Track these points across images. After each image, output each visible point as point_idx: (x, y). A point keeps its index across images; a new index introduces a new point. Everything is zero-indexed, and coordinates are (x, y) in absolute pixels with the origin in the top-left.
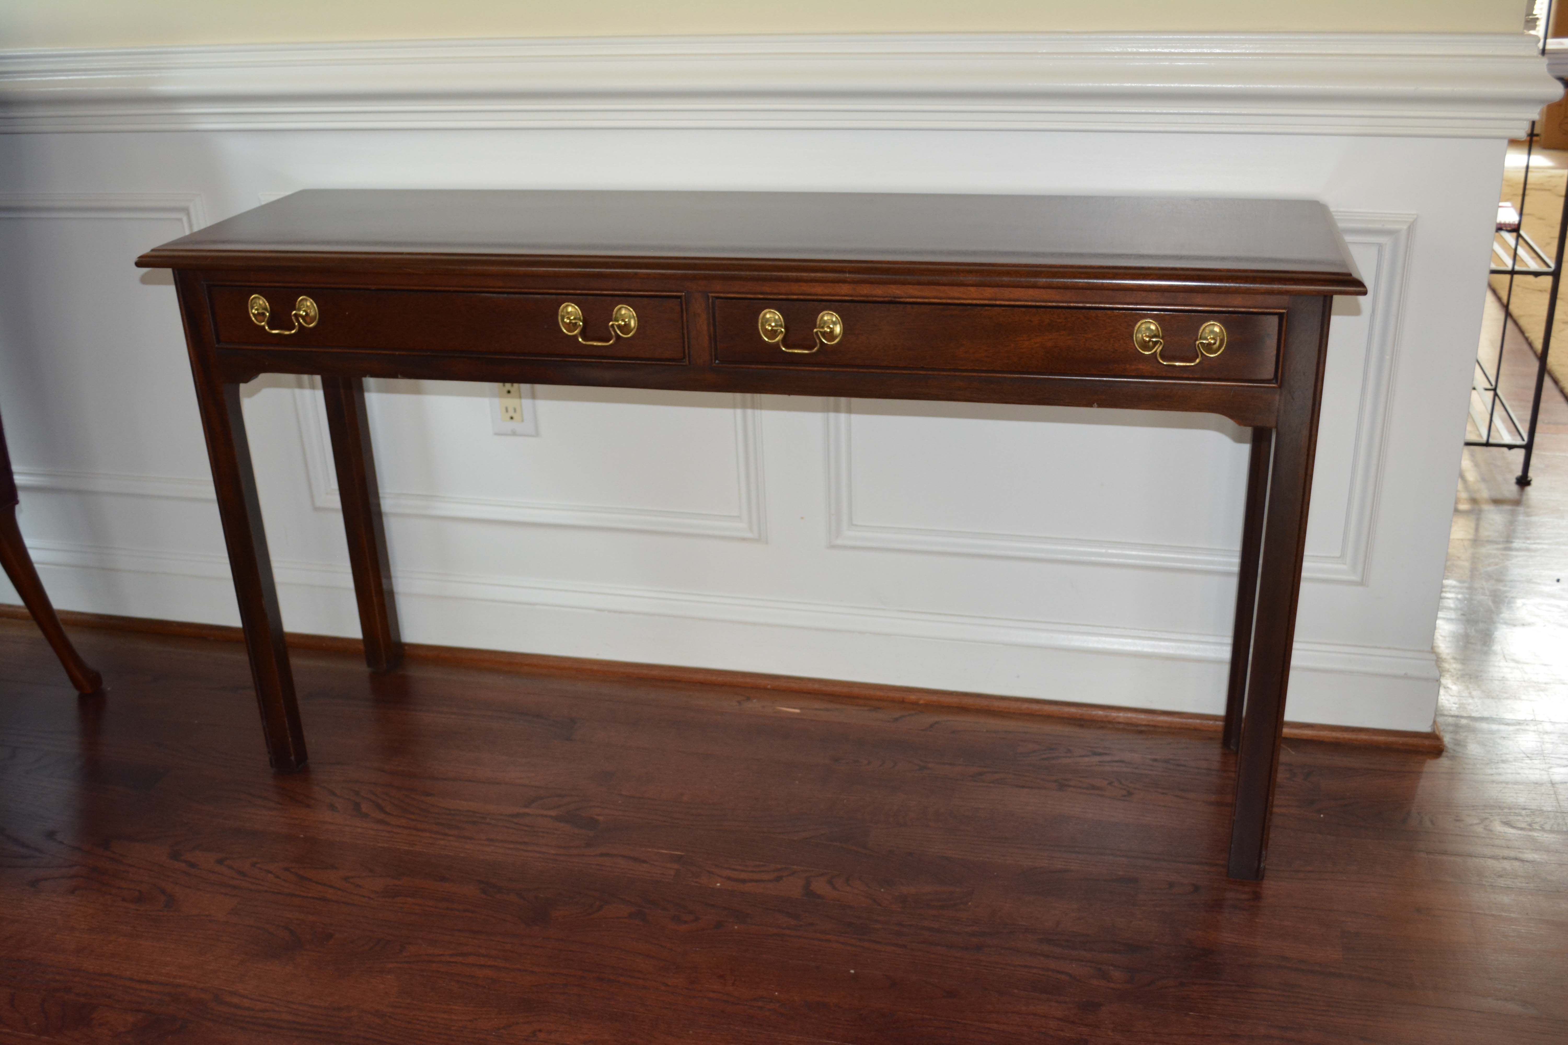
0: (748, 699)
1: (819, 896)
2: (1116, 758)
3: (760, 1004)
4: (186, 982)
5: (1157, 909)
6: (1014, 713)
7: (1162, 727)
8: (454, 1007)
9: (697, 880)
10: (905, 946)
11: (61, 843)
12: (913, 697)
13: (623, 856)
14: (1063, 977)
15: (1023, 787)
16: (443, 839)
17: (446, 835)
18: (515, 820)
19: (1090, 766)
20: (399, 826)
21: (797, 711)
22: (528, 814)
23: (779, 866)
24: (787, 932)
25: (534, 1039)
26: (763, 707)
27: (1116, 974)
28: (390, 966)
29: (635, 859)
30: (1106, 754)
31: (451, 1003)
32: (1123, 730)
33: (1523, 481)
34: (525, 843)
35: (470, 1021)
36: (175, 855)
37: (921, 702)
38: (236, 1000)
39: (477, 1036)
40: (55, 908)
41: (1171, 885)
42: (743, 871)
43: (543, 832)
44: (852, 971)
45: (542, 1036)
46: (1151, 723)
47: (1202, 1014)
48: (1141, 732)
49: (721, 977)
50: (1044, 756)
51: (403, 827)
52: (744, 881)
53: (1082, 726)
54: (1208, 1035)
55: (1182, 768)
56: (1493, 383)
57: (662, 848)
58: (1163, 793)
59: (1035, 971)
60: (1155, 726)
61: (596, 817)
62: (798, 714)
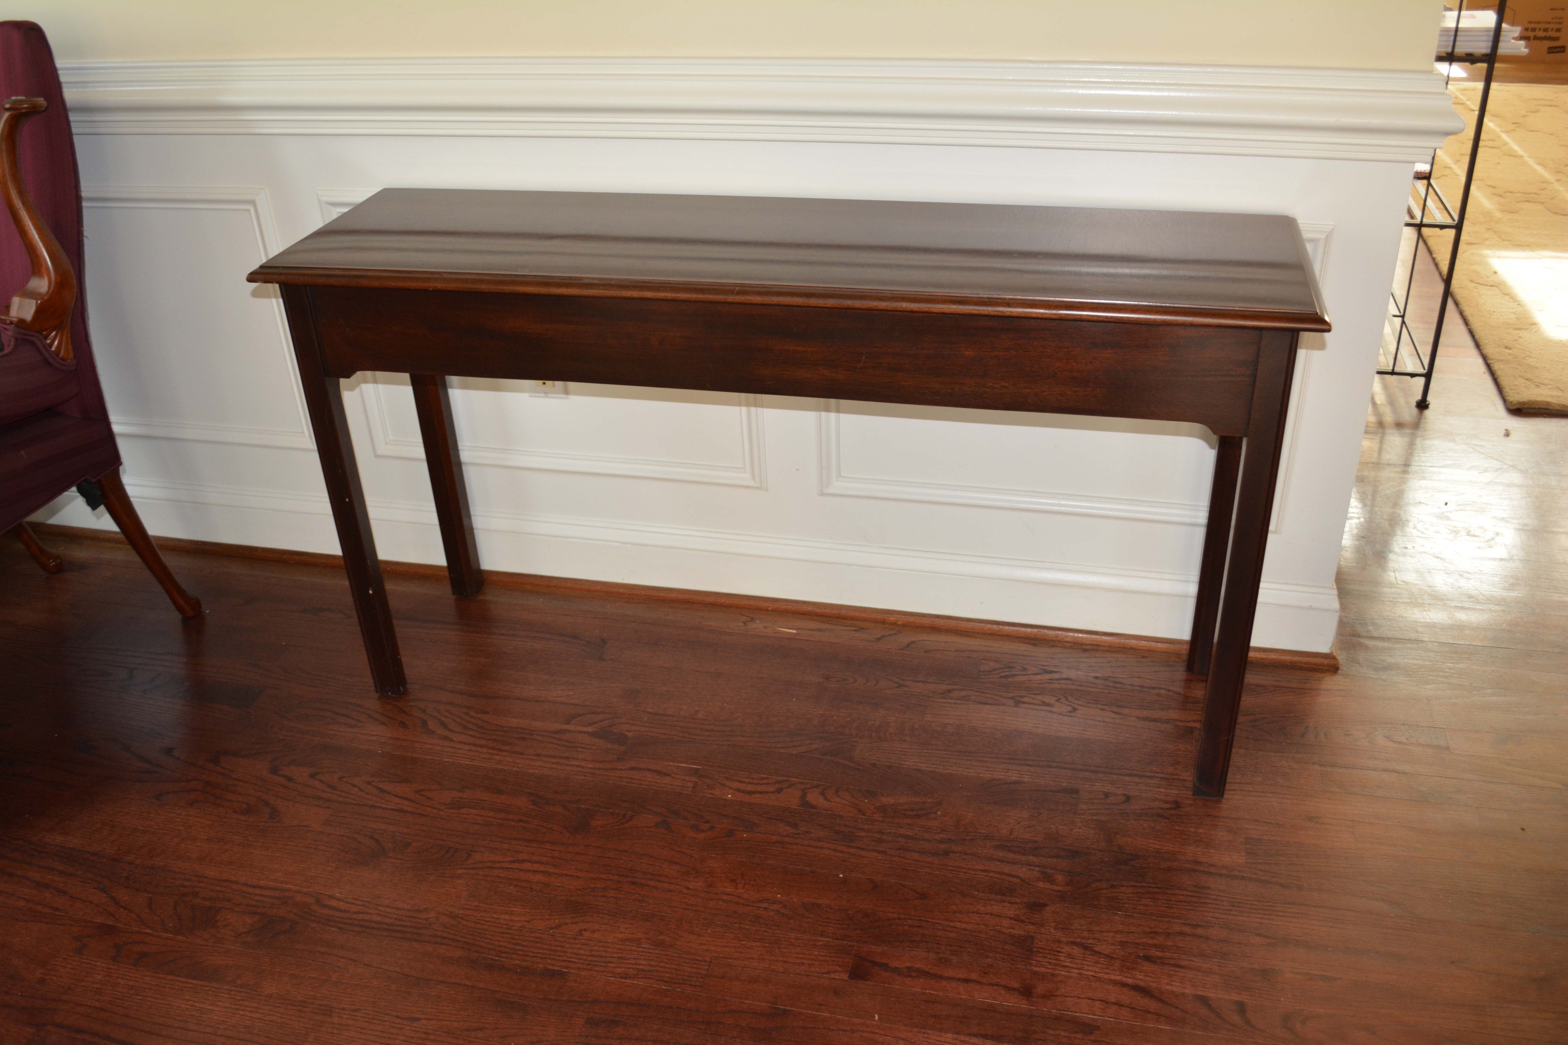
0: (752, 619)
1: (814, 807)
2: (1064, 676)
3: (766, 905)
4: (291, 886)
5: (1095, 818)
6: (978, 633)
7: (1104, 646)
8: (514, 909)
9: (712, 792)
10: (884, 852)
11: (178, 759)
12: (892, 619)
13: (649, 770)
14: (1015, 880)
15: (985, 704)
16: (497, 755)
17: (501, 750)
18: (558, 736)
19: (1042, 684)
20: (461, 742)
21: (794, 631)
22: (569, 731)
23: (780, 778)
24: (787, 840)
25: (581, 938)
26: (765, 627)
27: (1060, 878)
28: (460, 871)
29: (659, 772)
30: (1055, 672)
31: (511, 906)
32: (1071, 648)
33: (1422, 405)
34: (567, 758)
35: (528, 921)
36: (274, 771)
37: (900, 623)
38: (334, 903)
39: (534, 935)
40: (178, 820)
41: (1107, 795)
42: (749, 783)
43: (582, 748)
44: (841, 876)
45: (587, 934)
46: (1095, 643)
47: (1128, 914)
48: (1086, 650)
49: (732, 881)
50: (1003, 674)
51: (465, 743)
52: (750, 793)
53: (1035, 645)
54: (1133, 933)
55: (1119, 685)
56: (1402, 311)
57: (681, 762)
58: (1102, 709)
59: (992, 874)
60: (1097, 645)
61: (627, 733)
62: (795, 634)
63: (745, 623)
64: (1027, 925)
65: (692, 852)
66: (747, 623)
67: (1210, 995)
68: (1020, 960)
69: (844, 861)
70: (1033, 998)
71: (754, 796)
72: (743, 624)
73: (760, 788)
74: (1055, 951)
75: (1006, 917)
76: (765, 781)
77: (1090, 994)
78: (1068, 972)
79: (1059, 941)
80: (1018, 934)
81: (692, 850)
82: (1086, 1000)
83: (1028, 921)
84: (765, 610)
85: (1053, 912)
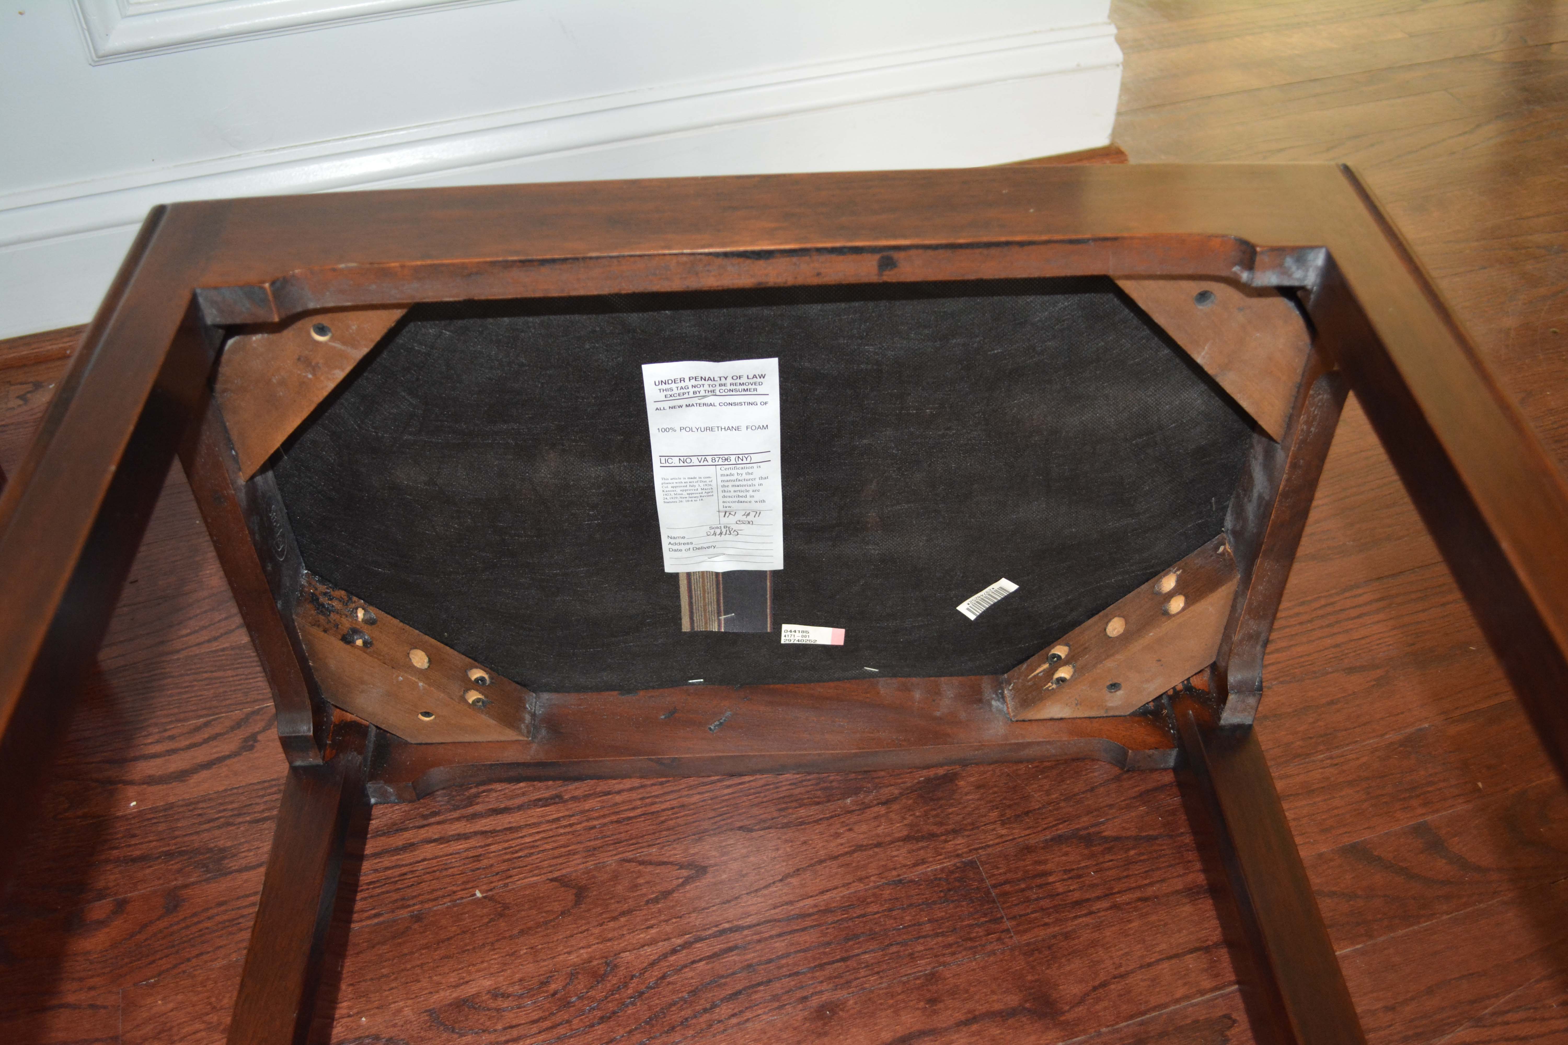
63: (22, 397)
64: (946, 841)
65: (93, 993)
66: (29, 395)
67: (1367, 836)
68: (981, 931)
69: (477, 859)
70: (1063, 1013)
71: (195, 778)
72: (20, 402)
73: (201, 755)
74: (1035, 877)
75: (892, 842)
76: (206, 734)
77: (1163, 946)
78: (1090, 913)
79: (1028, 849)
80: (942, 870)
81: (91, 988)
82: (1166, 965)
83: (942, 829)
84: (59, 359)
85: (978, 787)
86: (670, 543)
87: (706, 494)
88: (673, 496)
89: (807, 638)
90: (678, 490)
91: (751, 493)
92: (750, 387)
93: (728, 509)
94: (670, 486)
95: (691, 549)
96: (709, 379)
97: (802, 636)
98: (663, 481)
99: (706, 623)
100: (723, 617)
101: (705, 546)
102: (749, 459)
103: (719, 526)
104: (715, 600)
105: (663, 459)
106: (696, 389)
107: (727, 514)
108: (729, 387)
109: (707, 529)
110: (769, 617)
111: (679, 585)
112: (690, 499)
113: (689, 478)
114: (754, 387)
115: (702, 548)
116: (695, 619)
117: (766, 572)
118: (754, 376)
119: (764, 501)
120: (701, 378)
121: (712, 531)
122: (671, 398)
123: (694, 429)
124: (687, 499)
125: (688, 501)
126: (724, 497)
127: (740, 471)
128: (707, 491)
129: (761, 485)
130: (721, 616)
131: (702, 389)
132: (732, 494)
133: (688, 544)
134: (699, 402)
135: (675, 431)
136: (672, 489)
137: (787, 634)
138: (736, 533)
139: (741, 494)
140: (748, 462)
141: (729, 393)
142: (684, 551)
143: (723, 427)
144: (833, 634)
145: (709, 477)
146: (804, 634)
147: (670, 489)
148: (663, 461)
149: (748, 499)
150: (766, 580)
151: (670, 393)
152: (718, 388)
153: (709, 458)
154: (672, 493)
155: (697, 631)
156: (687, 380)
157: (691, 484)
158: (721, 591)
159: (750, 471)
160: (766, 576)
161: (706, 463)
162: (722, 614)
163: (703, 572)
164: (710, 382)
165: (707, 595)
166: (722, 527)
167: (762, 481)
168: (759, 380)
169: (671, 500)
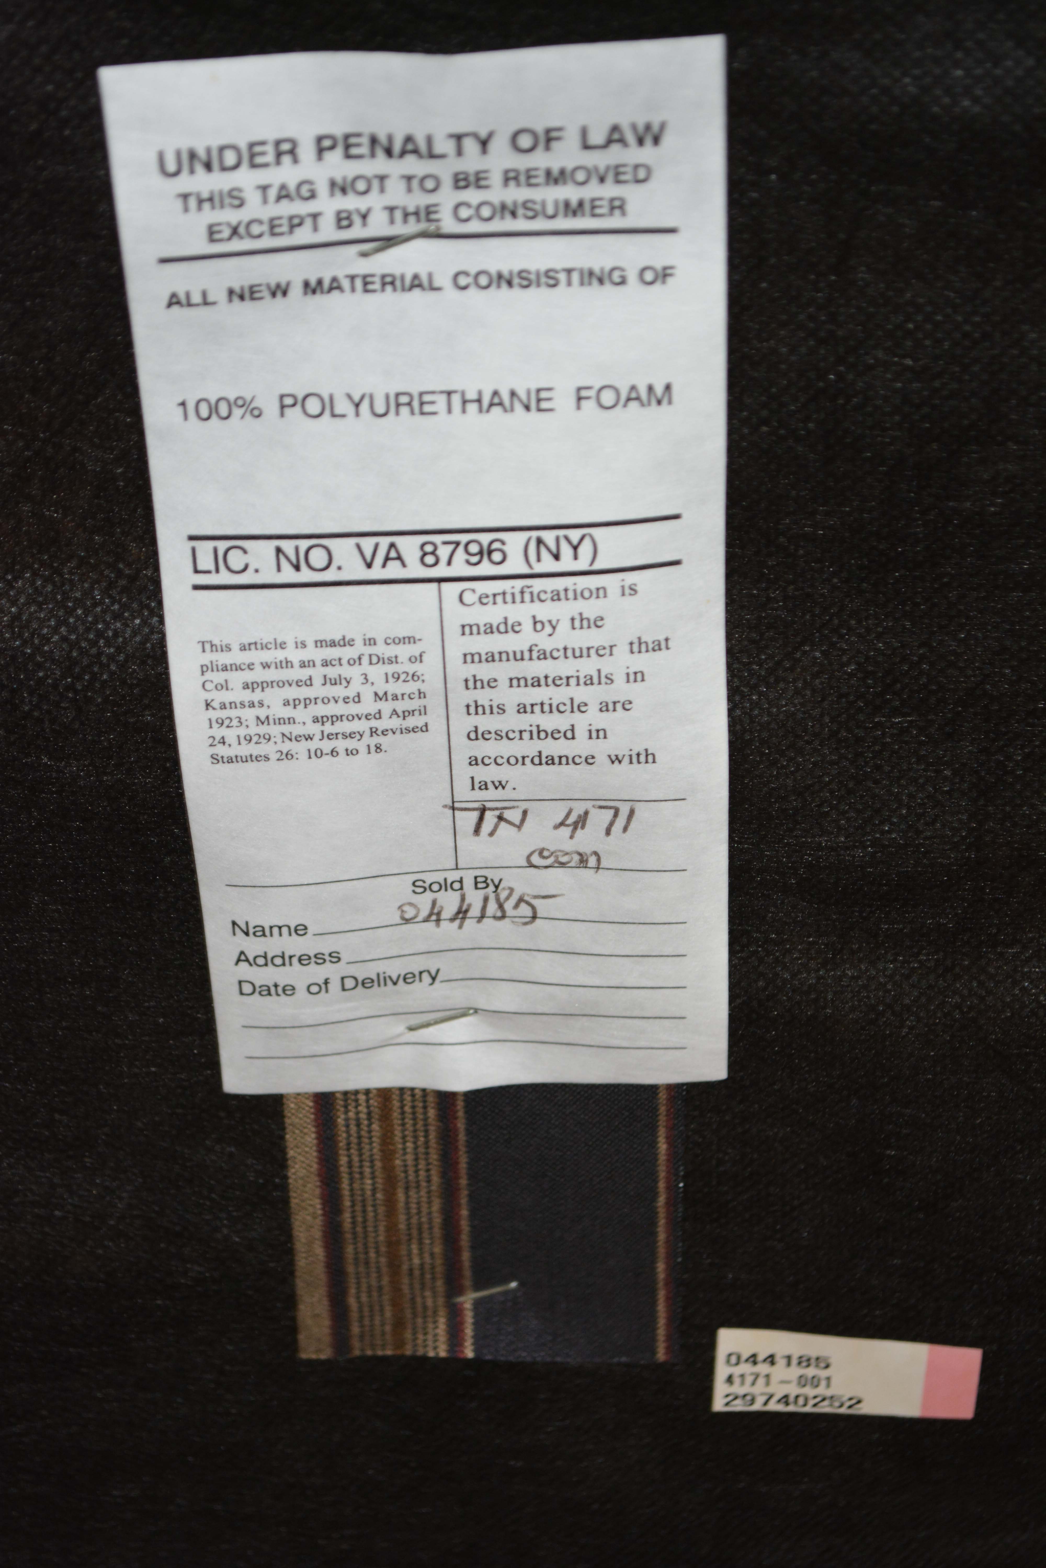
86: (242, 958)
87: (395, 723)
88: (254, 730)
89: (821, 1390)
90: (274, 699)
91: (594, 718)
92: (593, 190)
93: (492, 794)
94: (236, 679)
95: (335, 985)
96: (410, 147)
97: (802, 1381)
98: (208, 657)
99: (399, 1324)
100: (468, 1300)
101: (394, 969)
102: (586, 549)
103: (453, 876)
104: (437, 1220)
105: (205, 549)
106: (351, 203)
107: (490, 818)
108: (497, 193)
109: (402, 888)
110: (661, 1295)
111: (283, 1151)
112: (327, 745)
113: (320, 643)
114: (609, 190)
115: (381, 980)
116: (352, 1301)
117: (651, 1090)
118: (615, 136)
119: (647, 757)
120: (374, 141)
121: (424, 902)
122: (236, 245)
123: (343, 406)
124: (313, 745)
125: (319, 754)
126: (475, 735)
127: (544, 611)
128: (400, 706)
129: (637, 677)
130: (460, 1291)
131: (374, 201)
132: (512, 721)
133: (319, 959)
134: (363, 267)
135: (257, 413)
136: (247, 696)
137: (737, 1371)
138: (525, 910)
139: (549, 722)
140: (582, 564)
141: (497, 226)
142: (301, 992)
143: (471, 395)
144: (932, 1371)
145: (410, 640)
146: (811, 1372)
147: (238, 695)
148: (206, 561)
149: (581, 746)
150: (653, 1128)
151: (231, 216)
152: (447, 198)
153: (409, 547)
154: (248, 714)
155: (364, 1359)
156: (307, 151)
157: (332, 672)
158: (464, 1182)
159: (591, 608)
160: (653, 1111)
161: (394, 570)
162: (468, 1282)
163: (385, 1094)
164: (412, 165)
165: (401, 1196)
166: (469, 883)
167: (641, 661)
168: (633, 155)
169: (245, 750)
